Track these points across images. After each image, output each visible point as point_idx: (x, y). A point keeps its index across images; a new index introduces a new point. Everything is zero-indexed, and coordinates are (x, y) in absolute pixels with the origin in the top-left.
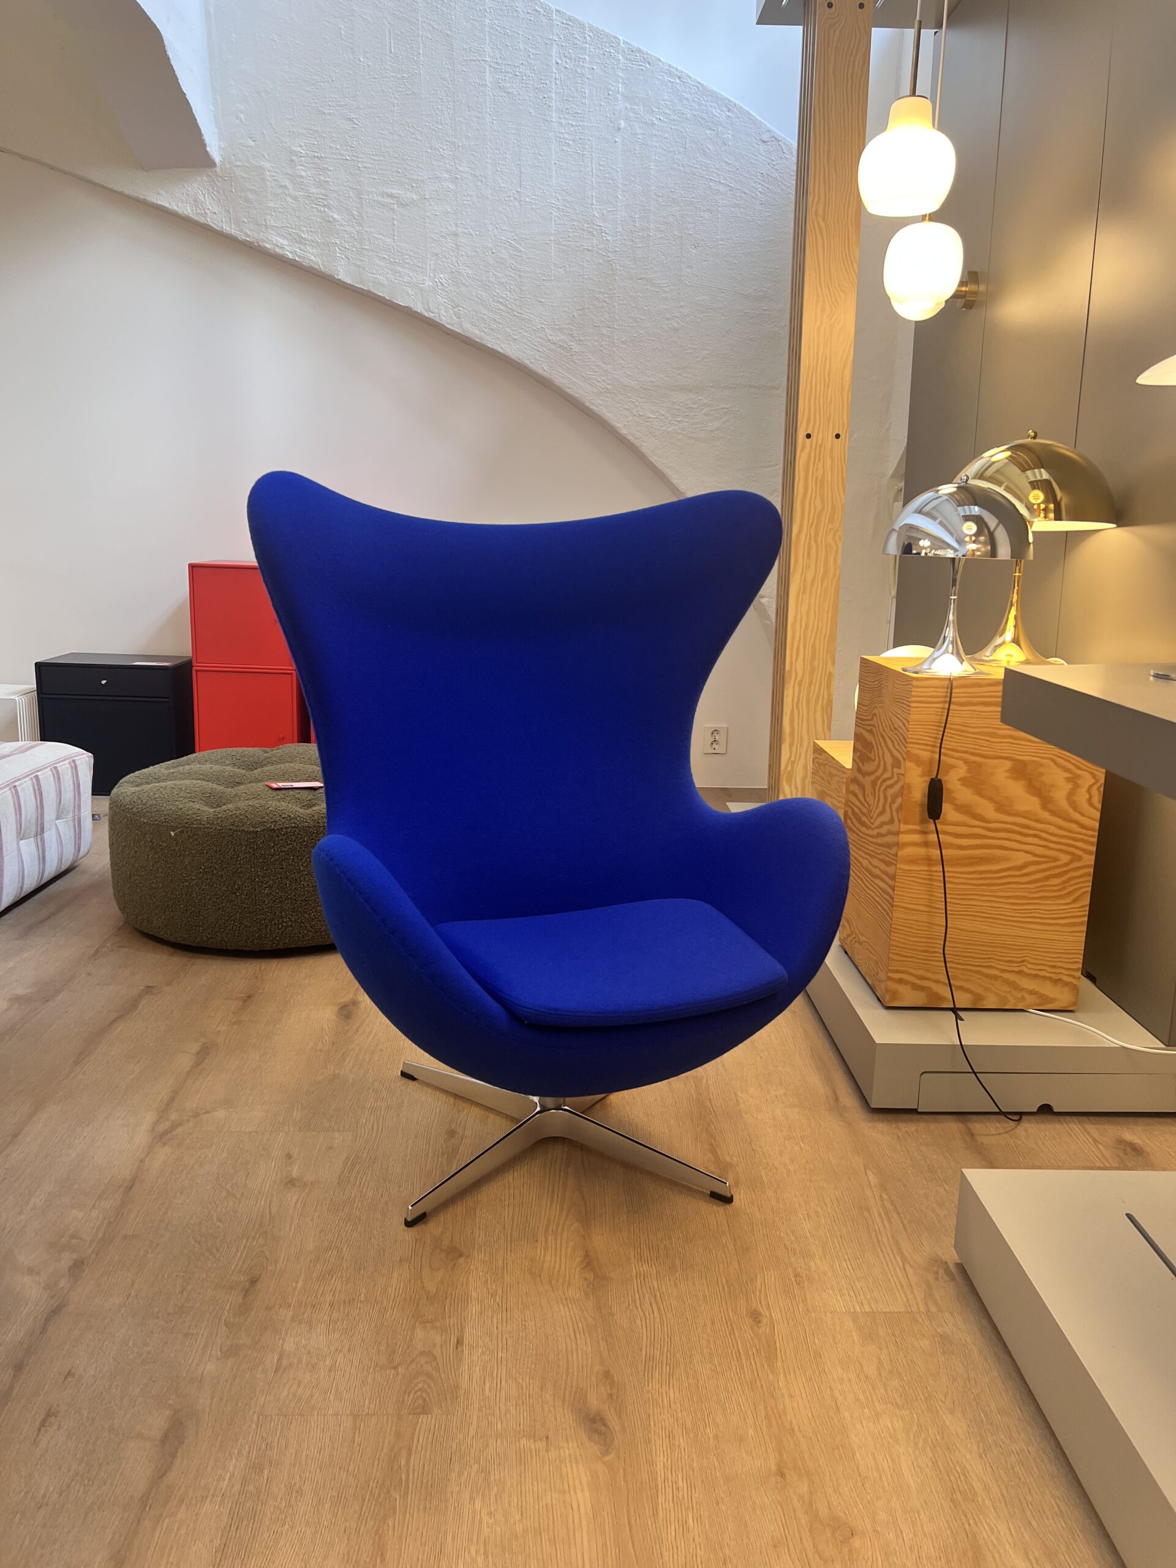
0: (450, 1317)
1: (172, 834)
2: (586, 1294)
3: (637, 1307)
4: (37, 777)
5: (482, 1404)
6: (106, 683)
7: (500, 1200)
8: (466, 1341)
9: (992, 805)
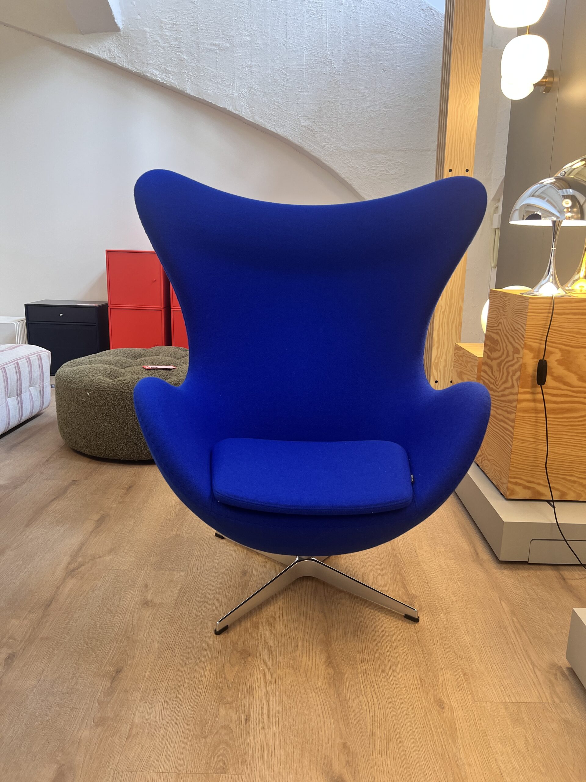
0: (242, 700)
1: (88, 394)
2: (329, 684)
3: (362, 695)
4: (17, 363)
5: (262, 767)
6: (62, 315)
7: (274, 617)
8: (252, 719)
9: (577, 376)
